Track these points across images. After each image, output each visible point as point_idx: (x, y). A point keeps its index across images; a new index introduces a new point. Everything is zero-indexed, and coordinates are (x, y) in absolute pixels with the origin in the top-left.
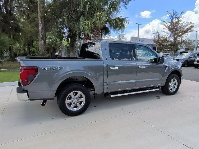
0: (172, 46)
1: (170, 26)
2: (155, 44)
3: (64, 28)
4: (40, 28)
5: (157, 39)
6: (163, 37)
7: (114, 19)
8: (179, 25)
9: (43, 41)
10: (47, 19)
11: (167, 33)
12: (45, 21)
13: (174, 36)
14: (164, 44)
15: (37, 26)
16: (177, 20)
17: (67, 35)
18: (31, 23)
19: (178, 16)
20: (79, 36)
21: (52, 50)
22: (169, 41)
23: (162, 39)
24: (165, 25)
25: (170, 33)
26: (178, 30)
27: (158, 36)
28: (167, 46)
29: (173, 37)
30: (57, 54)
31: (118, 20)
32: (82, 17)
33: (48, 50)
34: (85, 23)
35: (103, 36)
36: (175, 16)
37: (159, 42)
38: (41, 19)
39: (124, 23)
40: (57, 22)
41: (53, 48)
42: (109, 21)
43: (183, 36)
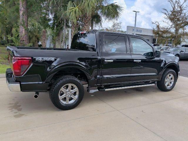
0: (173, 38)
1: (171, 15)
2: (154, 35)
3: (49, 14)
4: (21, 13)
5: (156, 29)
6: (163, 28)
7: (106, 6)
8: (182, 15)
9: (24, 28)
10: (29, 3)
11: (167, 23)
12: (27, 5)
13: (175, 27)
14: (165, 35)
15: (18, 10)
16: (179, 9)
17: (52, 22)
18: (10, 7)
19: (181, 4)
20: (67, 24)
21: (34, 39)
22: (170, 33)
23: (162, 30)
24: (165, 14)
25: (171, 24)
26: (180, 21)
27: (158, 26)
28: (168, 38)
29: (174, 29)
30: (40, 43)
31: (111, 7)
32: (69, 2)
33: (30, 39)
34: (72, 9)
35: (94, 25)
36: (177, 4)
37: (158, 34)
38: (23, 3)
39: (118, 11)
40: (41, 7)
41: (36, 36)
42: (101, 7)
43: (185, 27)
